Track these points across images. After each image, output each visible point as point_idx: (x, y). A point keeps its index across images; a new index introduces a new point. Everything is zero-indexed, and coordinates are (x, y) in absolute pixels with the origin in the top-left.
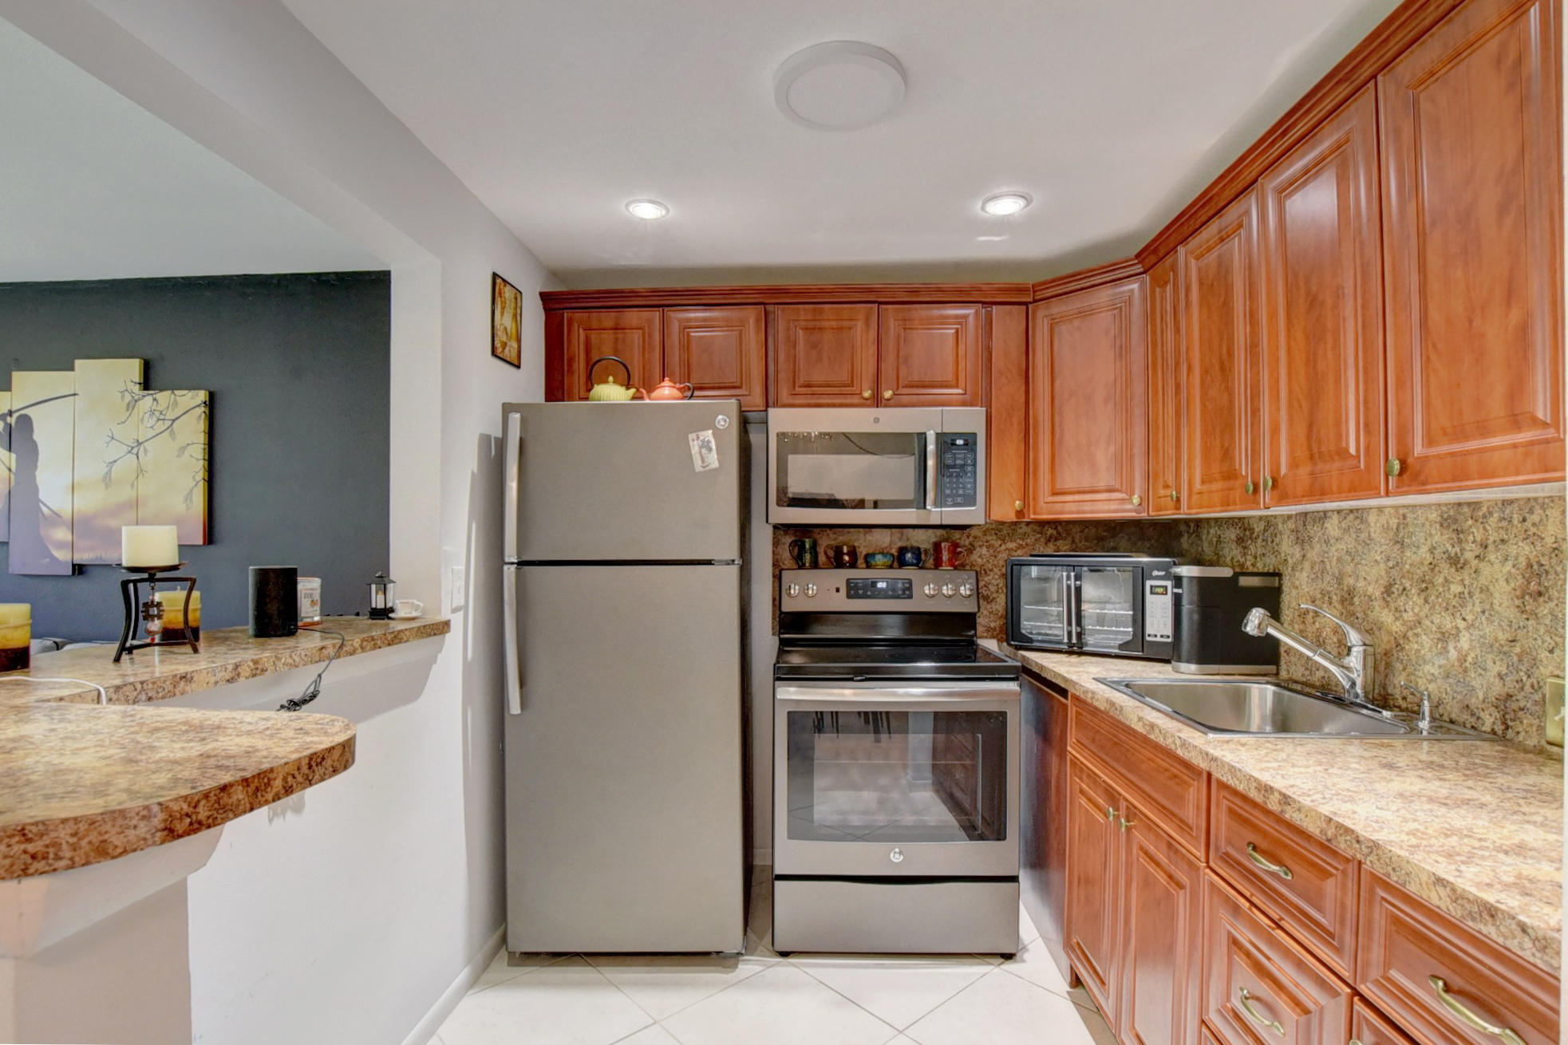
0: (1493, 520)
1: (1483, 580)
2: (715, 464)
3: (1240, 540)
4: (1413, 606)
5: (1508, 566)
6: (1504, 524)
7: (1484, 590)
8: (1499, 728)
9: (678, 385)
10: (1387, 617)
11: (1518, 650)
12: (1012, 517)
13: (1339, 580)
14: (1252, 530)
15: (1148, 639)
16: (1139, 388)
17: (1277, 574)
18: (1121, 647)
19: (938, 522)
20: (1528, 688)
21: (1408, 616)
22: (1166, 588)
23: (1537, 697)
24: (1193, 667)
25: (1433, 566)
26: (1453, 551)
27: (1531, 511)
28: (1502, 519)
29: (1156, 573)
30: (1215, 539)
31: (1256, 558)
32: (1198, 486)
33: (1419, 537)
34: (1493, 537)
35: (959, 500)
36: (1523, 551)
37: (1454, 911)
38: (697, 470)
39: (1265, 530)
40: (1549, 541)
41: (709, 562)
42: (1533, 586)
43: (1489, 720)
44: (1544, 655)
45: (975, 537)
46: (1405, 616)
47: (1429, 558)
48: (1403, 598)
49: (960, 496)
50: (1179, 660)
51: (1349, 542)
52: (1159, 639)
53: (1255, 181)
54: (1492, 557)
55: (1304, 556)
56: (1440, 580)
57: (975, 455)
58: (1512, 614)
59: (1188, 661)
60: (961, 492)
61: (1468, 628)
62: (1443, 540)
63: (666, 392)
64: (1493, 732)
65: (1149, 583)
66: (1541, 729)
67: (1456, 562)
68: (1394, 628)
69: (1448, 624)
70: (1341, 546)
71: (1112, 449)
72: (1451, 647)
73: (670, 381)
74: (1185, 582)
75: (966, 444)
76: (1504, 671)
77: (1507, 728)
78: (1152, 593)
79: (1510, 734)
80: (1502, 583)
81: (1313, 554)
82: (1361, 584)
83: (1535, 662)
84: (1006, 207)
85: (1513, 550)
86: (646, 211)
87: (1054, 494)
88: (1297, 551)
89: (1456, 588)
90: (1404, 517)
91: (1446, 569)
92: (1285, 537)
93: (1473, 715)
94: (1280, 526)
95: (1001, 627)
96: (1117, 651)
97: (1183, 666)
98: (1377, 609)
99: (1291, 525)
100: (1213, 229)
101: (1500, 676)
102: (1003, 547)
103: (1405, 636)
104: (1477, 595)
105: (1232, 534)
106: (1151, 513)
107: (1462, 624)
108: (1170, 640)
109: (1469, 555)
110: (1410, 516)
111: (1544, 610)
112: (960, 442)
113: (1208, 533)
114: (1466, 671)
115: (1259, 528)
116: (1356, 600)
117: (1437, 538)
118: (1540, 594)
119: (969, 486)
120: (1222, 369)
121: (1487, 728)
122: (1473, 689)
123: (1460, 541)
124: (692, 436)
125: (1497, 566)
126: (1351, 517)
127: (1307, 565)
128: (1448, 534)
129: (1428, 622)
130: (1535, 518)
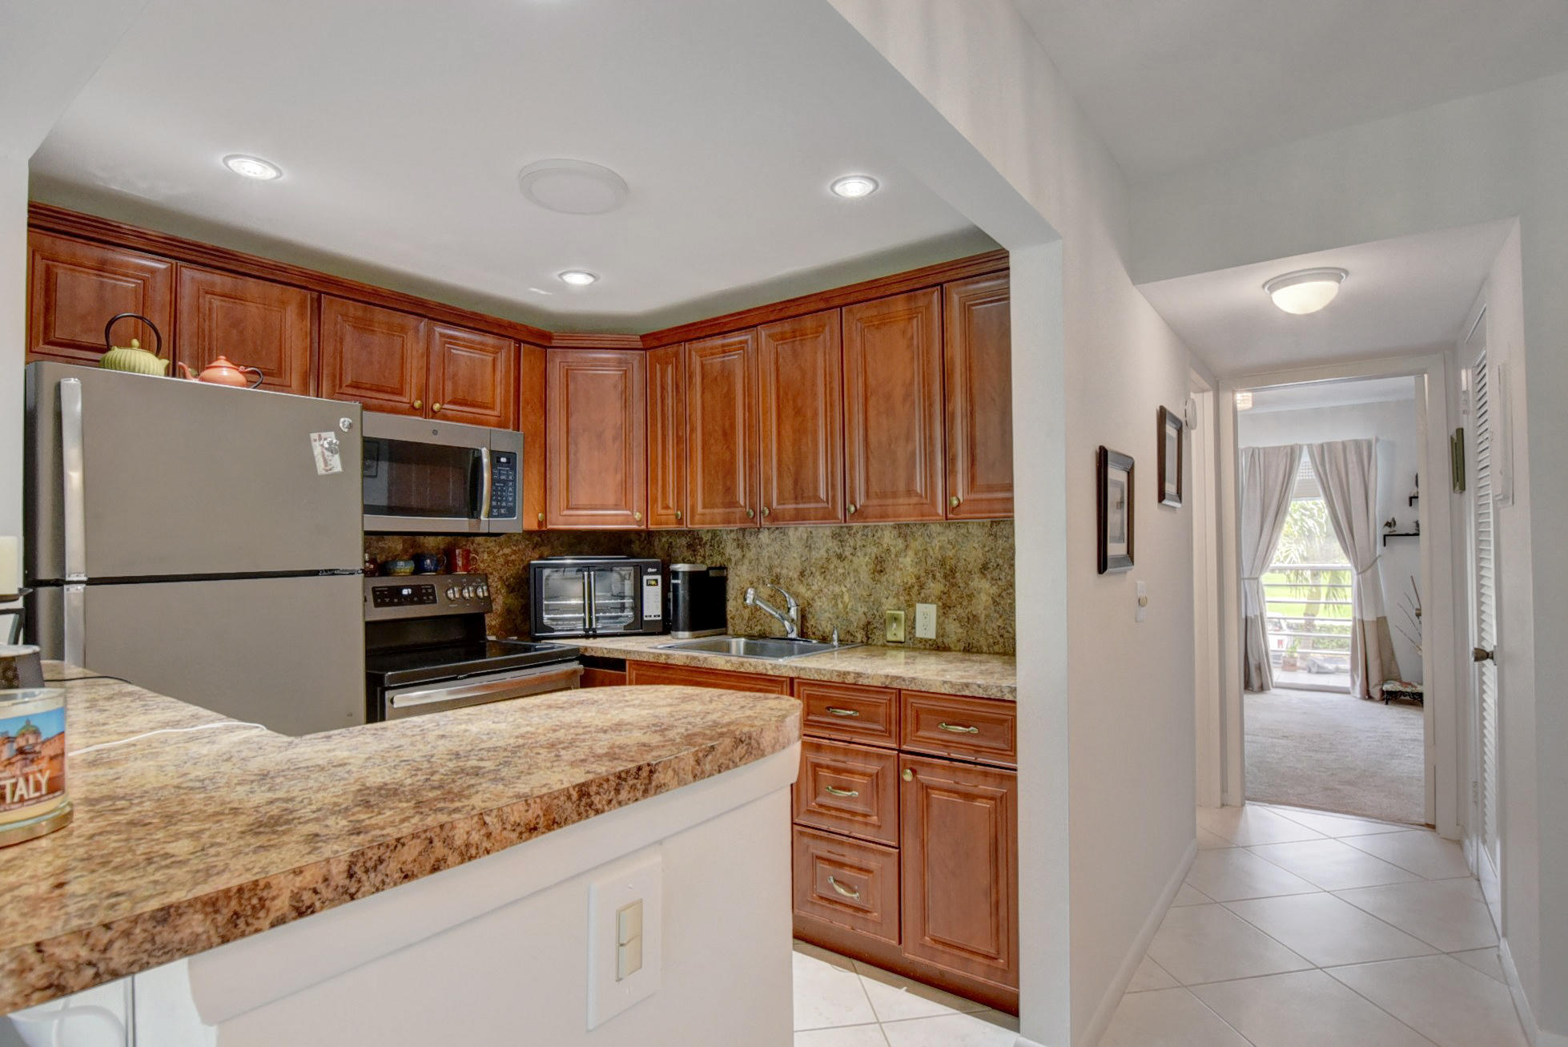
0: (859, 536)
1: (855, 566)
2: (338, 468)
3: (690, 546)
4: (817, 582)
5: (867, 558)
6: (864, 537)
7: (856, 571)
8: (865, 640)
9: (242, 368)
10: (802, 589)
11: (872, 599)
12: (535, 527)
13: (770, 568)
14: (701, 539)
15: (645, 619)
16: (638, 433)
17: (723, 568)
18: (625, 628)
19: (486, 531)
20: (877, 617)
21: (815, 588)
22: (656, 581)
23: (882, 621)
24: (687, 634)
25: (828, 560)
26: (838, 551)
27: (877, 531)
28: (863, 535)
29: (650, 570)
30: (666, 546)
31: (704, 557)
32: (700, 509)
33: (820, 544)
34: (859, 543)
35: (503, 511)
36: (873, 550)
37: (952, 692)
38: (319, 473)
39: (712, 539)
40: (885, 546)
41: (331, 572)
42: (878, 568)
43: (860, 636)
44: (884, 600)
45: (479, 544)
46: (813, 588)
47: (825, 555)
48: (811, 578)
49: (504, 507)
50: (677, 630)
51: (777, 547)
52: (653, 618)
53: (755, 326)
54: (859, 554)
55: (744, 556)
56: (832, 567)
57: (515, 472)
58: (869, 582)
59: (683, 630)
60: (504, 504)
61: (847, 591)
62: (833, 545)
63: (225, 373)
64: (862, 642)
65: (645, 578)
66: (884, 636)
67: (840, 557)
68: (806, 595)
69: (837, 589)
70: (771, 549)
71: (619, 477)
72: (839, 602)
73: (227, 360)
74: (680, 575)
75: (508, 462)
76: (866, 610)
77: (868, 638)
78: (648, 585)
79: (870, 641)
80: (864, 567)
81: (751, 554)
82: (784, 571)
83: (881, 604)
84: (578, 280)
85: (869, 550)
86: (252, 168)
87: (568, 508)
88: (738, 553)
89: (841, 571)
90: (811, 532)
91: (835, 561)
92: (729, 544)
93: (852, 635)
94: (725, 536)
95: (500, 625)
96: (622, 631)
97: (681, 634)
98: (796, 585)
99: (733, 535)
100: (718, 342)
101: (865, 614)
102: (501, 553)
103: (813, 599)
104: (852, 574)
105: (684, 541)
106: (649, 526)
107: (844, 589)
108: (660, 618)
109: (847, 553)
110: (814, 532)
111: (884, 579)
112: (503, 460)
113: (660, 540)
114: (847, 613)
115: (706, 538)
116: (782, 581)
117: (830, 544)
118: (881, 571)
119: (510, 499)
120: (725, 434)
121: (859, 640)
122: (852, 623)
123: (842, 546)
124: (314, 436)
125: (861, 558)
126: (777, 532)
127: (746, 561)
128: (836, 542)
129: (826, 590)
130: (879, 535)
